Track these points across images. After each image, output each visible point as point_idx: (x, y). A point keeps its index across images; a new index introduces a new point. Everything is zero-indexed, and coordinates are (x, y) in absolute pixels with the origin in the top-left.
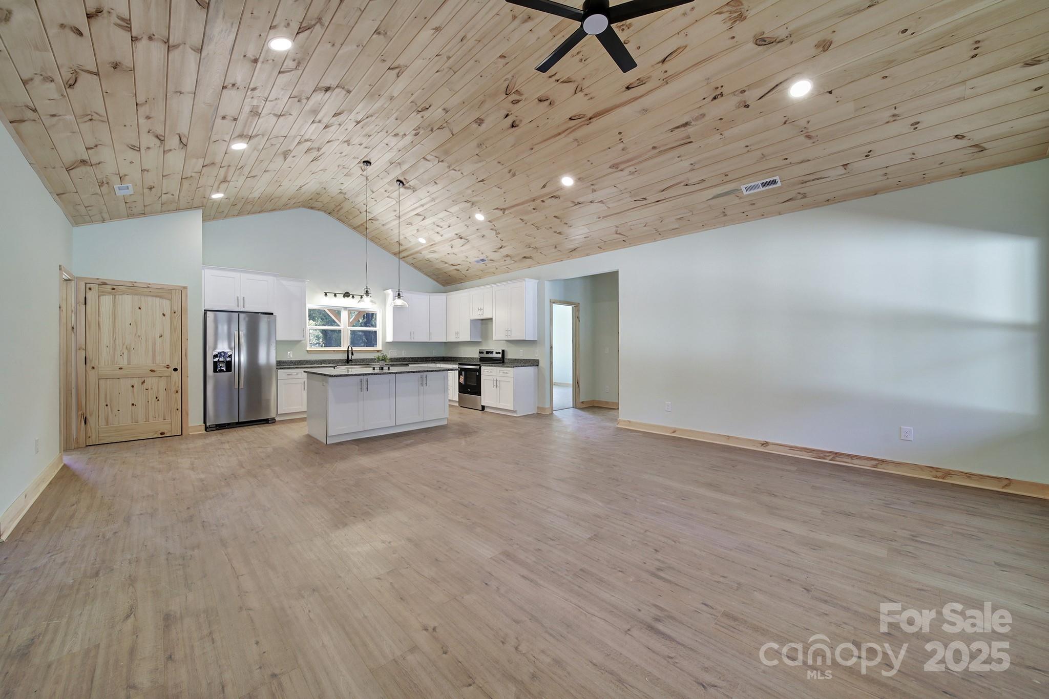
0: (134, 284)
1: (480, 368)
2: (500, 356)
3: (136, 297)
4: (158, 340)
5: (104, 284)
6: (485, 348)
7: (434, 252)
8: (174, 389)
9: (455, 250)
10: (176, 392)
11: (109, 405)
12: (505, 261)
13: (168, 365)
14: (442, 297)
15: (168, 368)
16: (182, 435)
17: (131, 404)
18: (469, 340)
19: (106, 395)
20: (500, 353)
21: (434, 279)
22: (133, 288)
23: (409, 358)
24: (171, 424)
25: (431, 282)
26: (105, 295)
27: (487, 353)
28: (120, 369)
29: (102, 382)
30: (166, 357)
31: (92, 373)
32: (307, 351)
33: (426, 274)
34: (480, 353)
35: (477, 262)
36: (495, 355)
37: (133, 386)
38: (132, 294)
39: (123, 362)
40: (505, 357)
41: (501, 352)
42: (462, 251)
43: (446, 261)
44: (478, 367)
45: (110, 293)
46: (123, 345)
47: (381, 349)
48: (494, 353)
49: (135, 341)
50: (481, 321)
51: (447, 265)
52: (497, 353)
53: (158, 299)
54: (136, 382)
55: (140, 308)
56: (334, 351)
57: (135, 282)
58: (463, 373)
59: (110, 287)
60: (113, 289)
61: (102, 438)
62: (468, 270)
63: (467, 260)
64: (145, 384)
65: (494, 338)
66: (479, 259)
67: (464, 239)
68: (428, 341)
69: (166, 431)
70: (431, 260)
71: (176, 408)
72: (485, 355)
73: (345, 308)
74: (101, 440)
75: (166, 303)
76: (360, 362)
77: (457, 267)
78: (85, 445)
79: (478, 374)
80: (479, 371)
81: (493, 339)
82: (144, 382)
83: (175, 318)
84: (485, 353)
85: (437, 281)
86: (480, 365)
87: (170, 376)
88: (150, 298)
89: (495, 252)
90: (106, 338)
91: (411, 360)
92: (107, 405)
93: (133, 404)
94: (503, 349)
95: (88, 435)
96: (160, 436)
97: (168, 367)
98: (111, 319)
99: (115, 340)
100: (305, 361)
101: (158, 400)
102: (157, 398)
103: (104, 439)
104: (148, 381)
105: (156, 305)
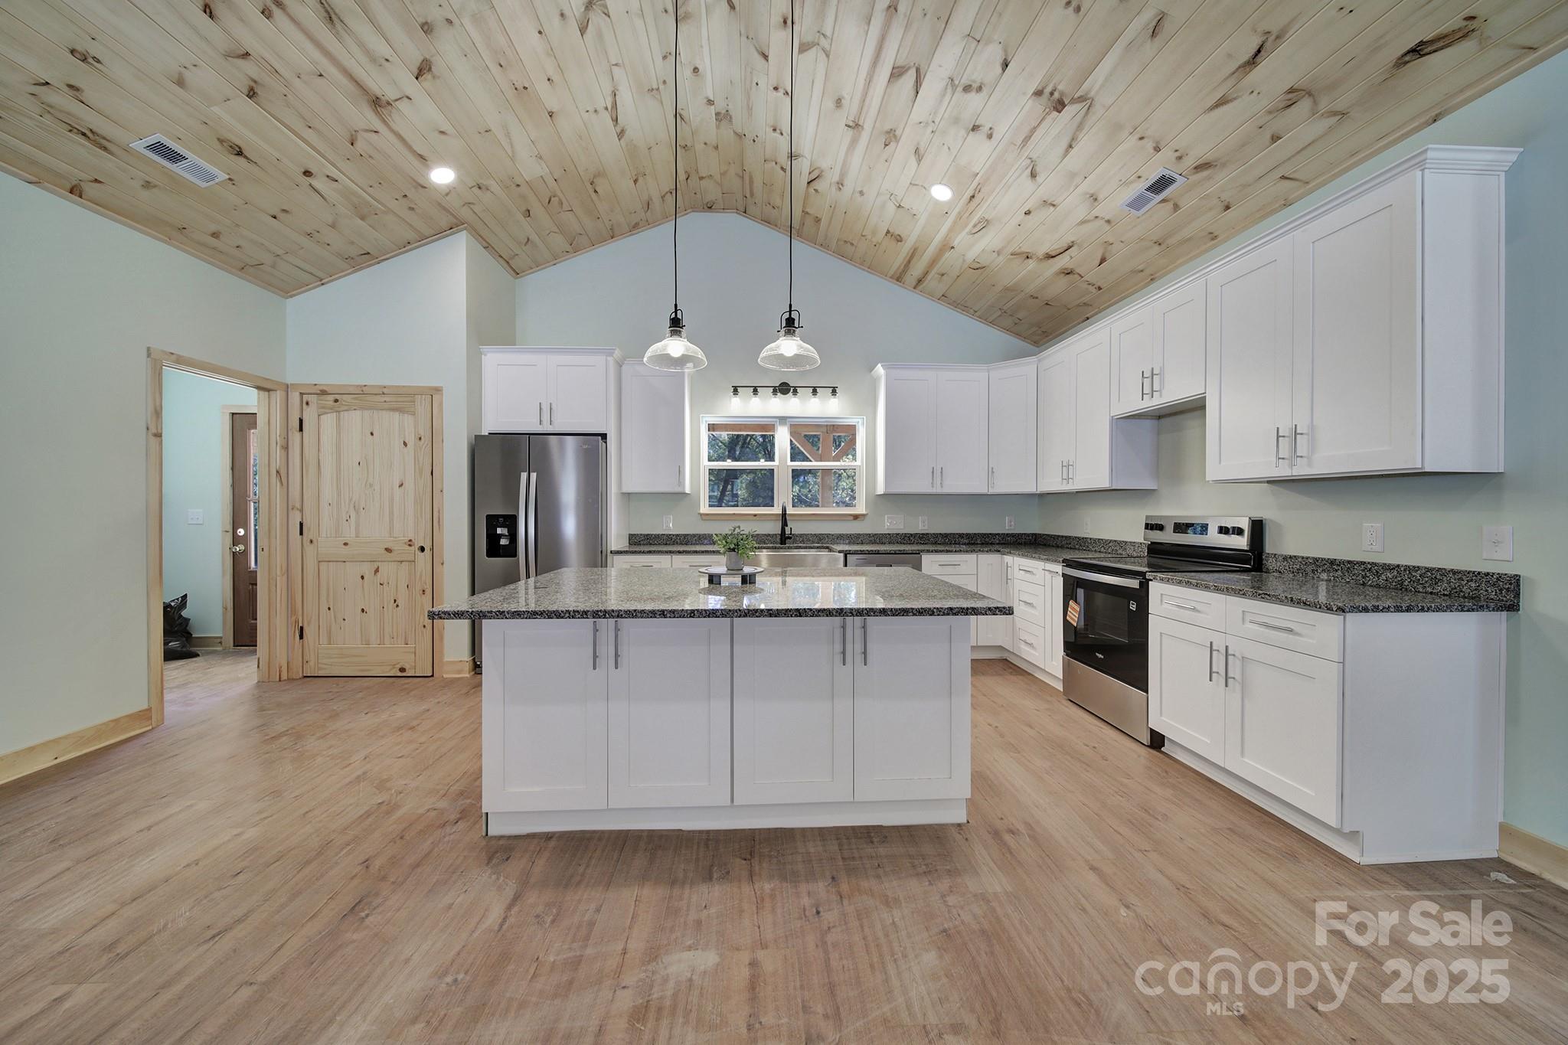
0: (364, 389)
1: (1145, 585)
2: (1242, 542)
3: (367, 413)
4: (398, 492)
5: (324, 393)
6: (1170, 510)
7: (985, 224)
8: (419, 588)
9: (1048, 185)
10: (421, 592)
11: (332, 609)
12: (1275, 138)
13: (410, 541)
14: (1026, 368)
15: (410, 545)
16: (432, 676)
17: (360, 610)
18: (1105, 484)
19: (328, 590)
20: (1239, 531)
21: (1008, 330)
22: (364, 397)
23: (936, 535)
24: (415, 654)
25: (996, 337)
26: (327, 413)
27: (1181, 528)
28: (345, 544)
29: (323, 566)
30: (410, 526)
31: (310, 550)
32: (701, 515)
33: (985, 318)
34: (1149, 527)
35: (1137, 203)
36: (1213, 539)
37: (362, 577)
38: (362, 408)
39: (349, 534)
40: (1269, 548)
41: (1245, 524)
42: (1072, 175)
43: (1025, 249)
44: (1134, 583)
45: (332, 410)
46: (350, 500)
47: (864, 512)
48: (1213, 530)
49: (366, 495)
50: (1155, 422)
51: (1031, 264)
52: (1223, 530)
53: (397, 415)
54: (367, 569)
55: (372, 434)
56: (755, 515)
57: (365, 386)
58: (1081, 592)
59: (331, 398)
60: (336, 401)
61: (324, 666)
62: (1103, 260)
63: (1095, 213)
64: (379, 574)
65: (1213, 472)
66: (1141, 186)
67: (1073, 101)
68: (984, 491)
69: (407, 667)
70: (983, 262)
71: (421, 625)
72: (1169, 537)
73: (783, 420)
74: (319, 669)
75: (408, 420)
76: (813, 542)
77: (1063, 262)
78: (301, 675)
79: (1133, 607)
80: (1142, 596)
81: (1210, 476)
82: (377, 571)
83: (421, 450)
84: (1170, 528)
85: (1018, 335)
86: (1143, 574)
87: (414, 562)
88: (385, 415)
89: (1222, 102)
90: (328, 493)
91: (940, 540)
92: (329, 609)
93: (363, 610)
94: (1257, 515)
95: (306, 658)
96: (400, 674)
97: (410, 543)
98: (335, 456)
99: (339, 495)
100: (694, 535)
101: (397, 606)
102: (395, 601)
103: (325, 669)
104: (383, 568)
105: (396, 426)
